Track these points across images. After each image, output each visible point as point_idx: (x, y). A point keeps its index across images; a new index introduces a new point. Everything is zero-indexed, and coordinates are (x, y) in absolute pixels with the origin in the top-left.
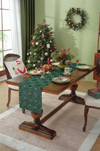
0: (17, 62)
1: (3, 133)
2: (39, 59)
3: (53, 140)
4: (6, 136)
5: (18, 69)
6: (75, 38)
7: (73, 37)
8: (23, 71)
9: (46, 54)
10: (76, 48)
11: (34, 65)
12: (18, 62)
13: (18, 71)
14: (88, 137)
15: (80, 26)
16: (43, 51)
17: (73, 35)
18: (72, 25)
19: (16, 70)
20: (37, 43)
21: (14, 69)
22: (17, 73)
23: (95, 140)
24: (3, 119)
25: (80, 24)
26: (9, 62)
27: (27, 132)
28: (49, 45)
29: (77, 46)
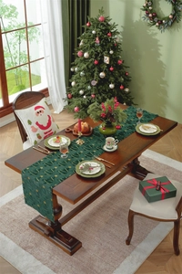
0: (36, 109)
1: (5, 233)
2: (89, 83)
3: (74, 257)
4: (7, 239)
5: (37, 123)
6: (159, 43)
7: (157, 41)
8: (45, 125)
9: (102, 74)
10: (161, 62)
11: (81, 92)
12: (38, 110)
13: (37, 127)
14: (131, 257)
15: (170, 23)
16: (96, 69)
17: (157, 37)
18: (156, 19)
19: (34, 124)
20: (86, 55)
21: (30, 122)
22: (35, 130)
23: (139, 264)
24: (10, 203)
25: (168, 19)
26: (22, 111)
27: (39, 236)
28: (108, 58)
29: (162, 59)
